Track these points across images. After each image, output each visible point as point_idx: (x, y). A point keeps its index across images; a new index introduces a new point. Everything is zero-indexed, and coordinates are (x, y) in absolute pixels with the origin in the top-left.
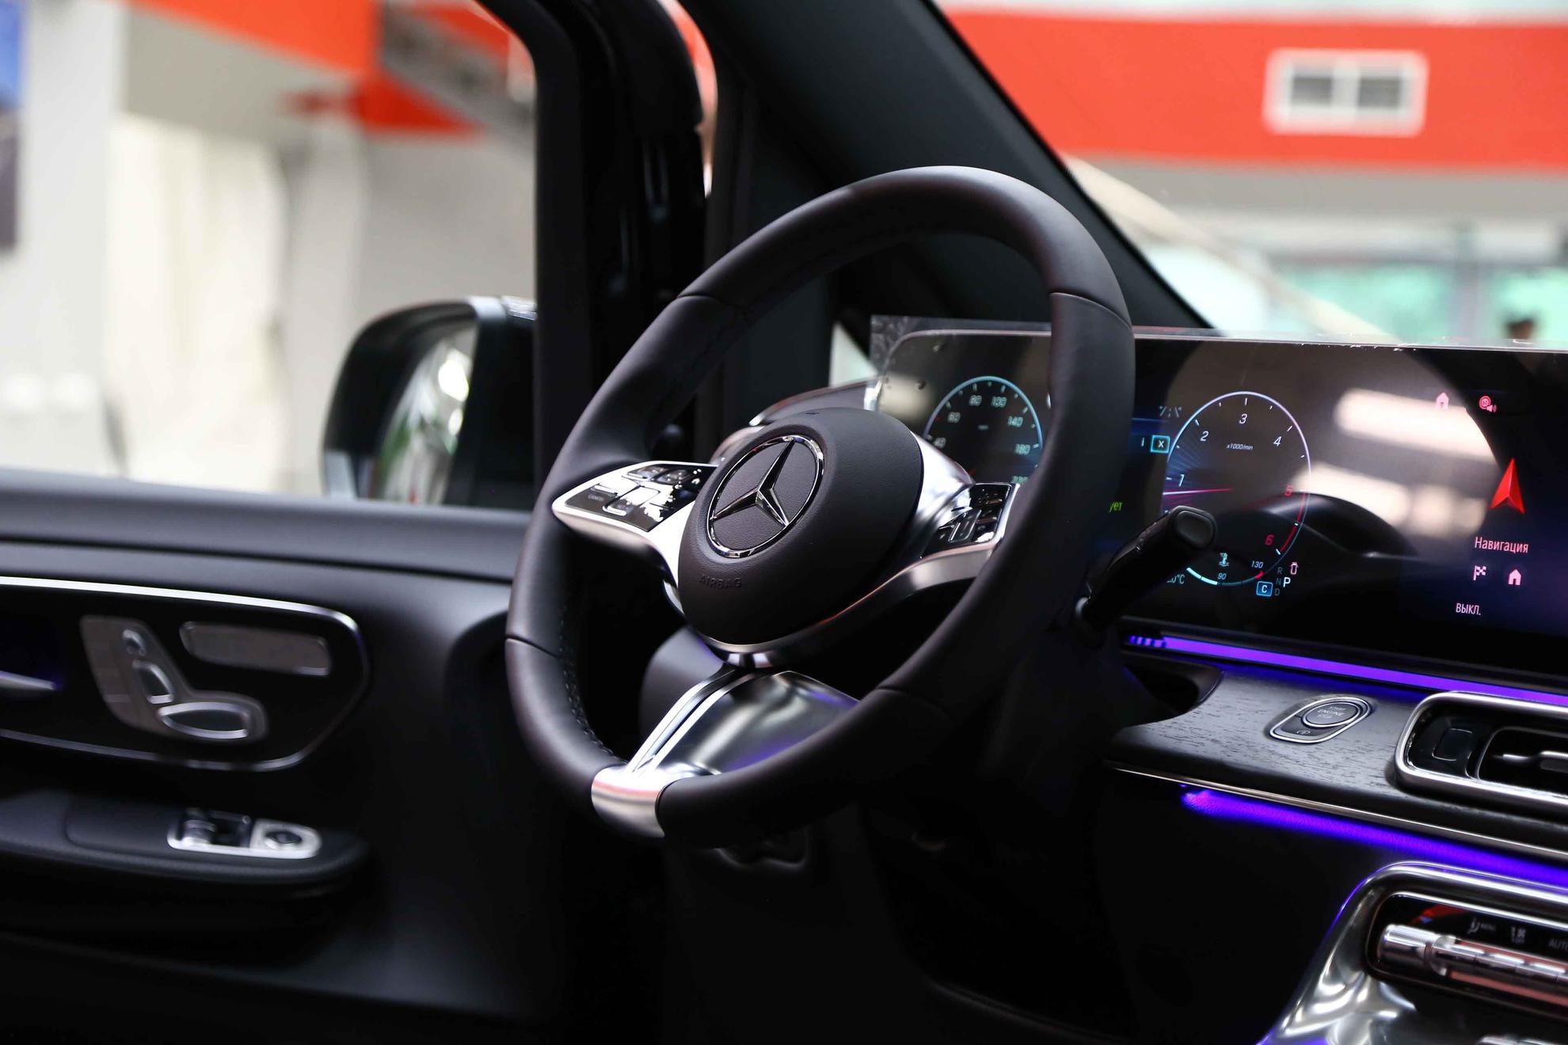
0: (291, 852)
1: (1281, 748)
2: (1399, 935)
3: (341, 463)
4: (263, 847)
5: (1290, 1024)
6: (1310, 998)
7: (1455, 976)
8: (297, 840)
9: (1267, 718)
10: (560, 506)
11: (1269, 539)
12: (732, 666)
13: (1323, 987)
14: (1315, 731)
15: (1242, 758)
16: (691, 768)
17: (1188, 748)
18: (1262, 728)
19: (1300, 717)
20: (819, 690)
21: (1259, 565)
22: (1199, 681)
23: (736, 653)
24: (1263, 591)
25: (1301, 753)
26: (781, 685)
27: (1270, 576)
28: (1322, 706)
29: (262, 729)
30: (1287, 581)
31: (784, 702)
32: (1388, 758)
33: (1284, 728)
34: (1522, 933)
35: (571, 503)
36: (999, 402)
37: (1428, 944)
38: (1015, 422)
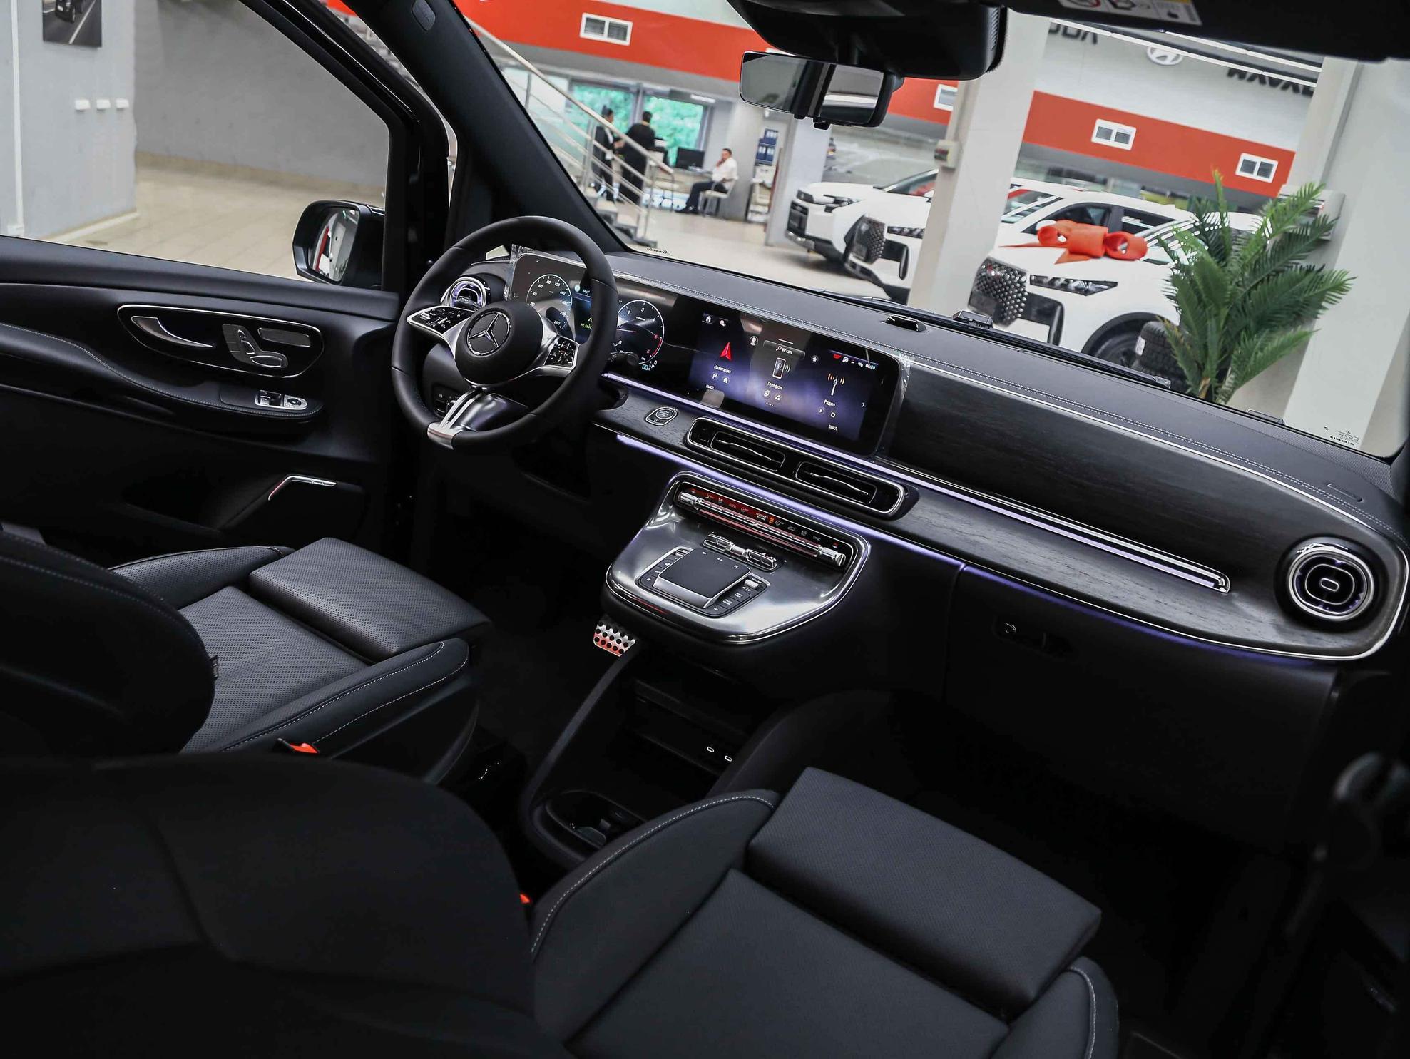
0: (297, 408)
1: (650, 426)
2: (687, 497)
3: (301, 250)
4: (287, 406)
5: (649, 525)
6: (656, 516)
7: (702, 511)
8: (300, 404)
9: (645, 413)
10: (409, 319)
11: (648, 352)
12: (474, 388)
13: (660, 513)
14: (661, 421)
15: (637, 428)
16: (461, 427)
17: (619, 421)
18: (643, 417)
19: (655, 413)
20: (500, 400)
21: (644, 359)
22: (621, 393)
23: (475, 385)
24: (645, 368)
25: (656, 429)
26: (489, 397)
27: (648, 364)
28: (662, 411)
29: (287, 364)
30: (653, 366)
31: (489, 403)
32: (683, 434)
33: (651, 418)
34: (722, 500)
35: (413, 319)
36: (557, 285)
37: (694, 501)
38: (563, 293)
